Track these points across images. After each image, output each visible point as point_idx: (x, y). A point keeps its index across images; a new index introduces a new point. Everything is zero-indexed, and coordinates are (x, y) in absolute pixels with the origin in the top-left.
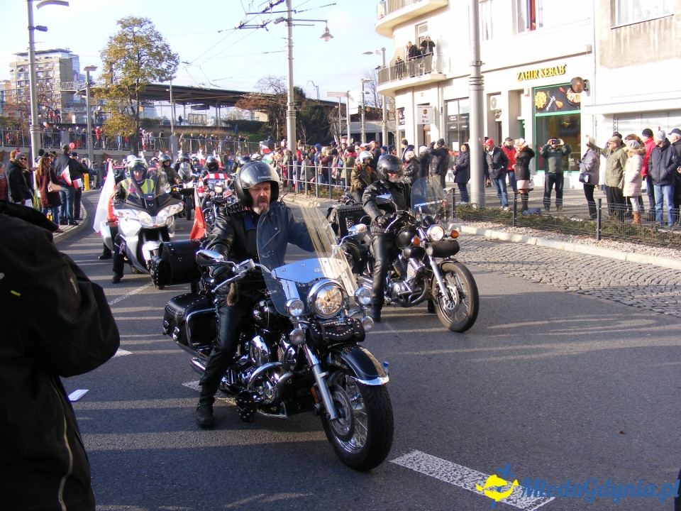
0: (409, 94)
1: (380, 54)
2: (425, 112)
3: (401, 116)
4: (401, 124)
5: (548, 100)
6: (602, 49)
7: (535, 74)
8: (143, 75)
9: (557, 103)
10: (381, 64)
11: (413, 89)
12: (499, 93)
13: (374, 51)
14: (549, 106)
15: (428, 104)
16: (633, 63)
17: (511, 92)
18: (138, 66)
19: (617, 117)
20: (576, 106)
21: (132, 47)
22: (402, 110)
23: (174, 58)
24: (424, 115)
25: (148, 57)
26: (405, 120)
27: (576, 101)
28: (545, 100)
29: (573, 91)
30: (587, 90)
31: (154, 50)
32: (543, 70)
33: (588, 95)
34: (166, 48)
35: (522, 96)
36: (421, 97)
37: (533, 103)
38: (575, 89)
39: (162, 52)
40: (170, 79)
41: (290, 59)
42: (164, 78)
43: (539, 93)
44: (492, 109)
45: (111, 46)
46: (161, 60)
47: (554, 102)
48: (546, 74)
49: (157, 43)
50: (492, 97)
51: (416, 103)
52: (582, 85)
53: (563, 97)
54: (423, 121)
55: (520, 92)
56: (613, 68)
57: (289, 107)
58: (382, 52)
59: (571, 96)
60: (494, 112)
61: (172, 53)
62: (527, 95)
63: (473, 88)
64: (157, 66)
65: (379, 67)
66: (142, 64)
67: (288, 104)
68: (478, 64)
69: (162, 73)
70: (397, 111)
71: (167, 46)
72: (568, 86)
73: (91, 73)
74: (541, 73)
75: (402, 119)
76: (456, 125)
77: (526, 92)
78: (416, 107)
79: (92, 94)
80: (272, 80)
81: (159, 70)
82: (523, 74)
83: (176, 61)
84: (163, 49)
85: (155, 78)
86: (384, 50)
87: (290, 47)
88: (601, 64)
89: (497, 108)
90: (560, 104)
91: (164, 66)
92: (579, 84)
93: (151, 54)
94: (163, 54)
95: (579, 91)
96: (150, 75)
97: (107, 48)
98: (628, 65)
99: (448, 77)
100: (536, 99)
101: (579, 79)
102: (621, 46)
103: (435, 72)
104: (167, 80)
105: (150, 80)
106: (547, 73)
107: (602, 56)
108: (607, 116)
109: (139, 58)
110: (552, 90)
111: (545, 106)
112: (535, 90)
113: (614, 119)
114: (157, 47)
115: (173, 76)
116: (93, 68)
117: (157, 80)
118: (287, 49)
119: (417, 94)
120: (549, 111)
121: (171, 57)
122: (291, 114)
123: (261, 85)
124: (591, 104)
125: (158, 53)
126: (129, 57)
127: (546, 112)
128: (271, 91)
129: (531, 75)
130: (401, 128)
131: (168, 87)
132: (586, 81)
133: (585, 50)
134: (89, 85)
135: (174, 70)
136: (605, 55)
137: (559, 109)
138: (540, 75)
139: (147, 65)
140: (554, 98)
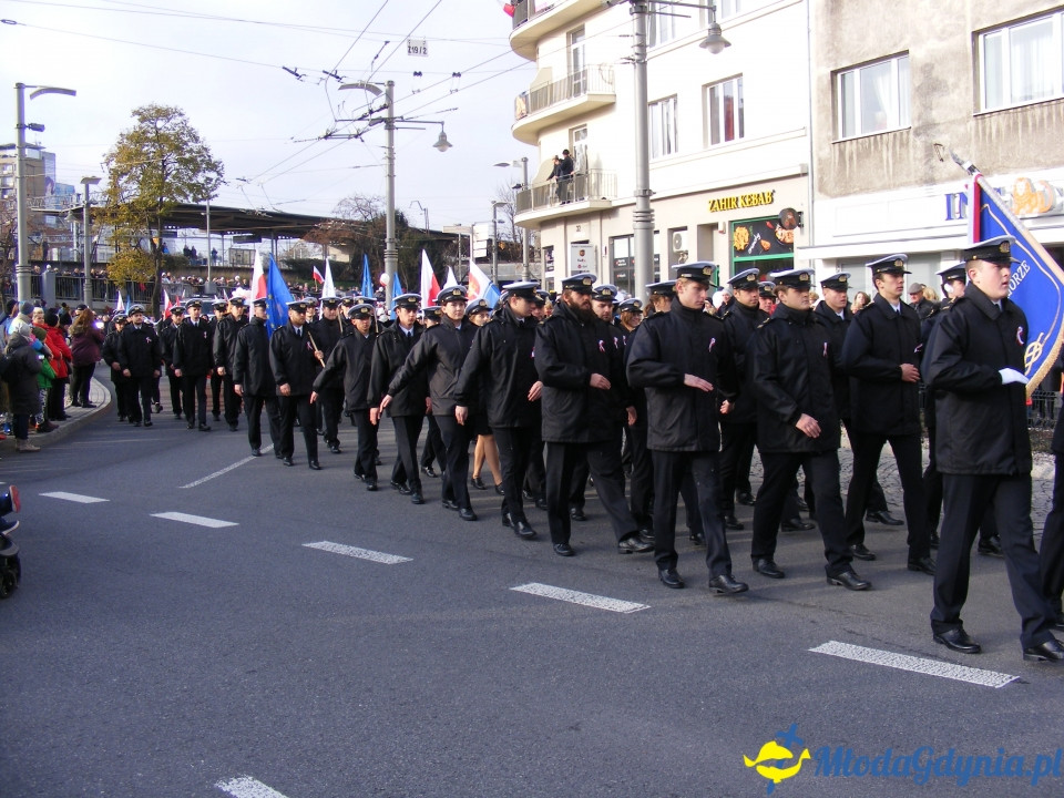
0: (560, 228)
1: (520, 166)
2: (582, 253)
3: (548, 259)
4: (548, 270)
5: (751, 239)
6: (821, 171)
7: (733, 203)
8: (169, 192)
9: (763, 242)
10: (522, 182)
11: (566, 219)
12: (685, 228)
13: (511, 163)
14: (752, 247)
15: (587, 242)
16: (863, 190)
17: (701, 227)
18: (163, 177)
19: (841, 262)
20: (789, 247)
21: (153, 149)
22: (550, 249)
23: (217, 167)
24: (581, 258)
25: (177, 165)
26: (555, 264)
27: (788, 241)
28: (747, 239)
29: (783, 227)
30: (801, 226)
31: (187, 156)
32: (743, 198)
33: (802, 232)
34: (205, 153)
35: (716, 232)
36: (576, 232)
37: (731, 242)
38: (786, 223)
39: (199, 159)
40: (209, 198)
41: (391, 176)
42: (200, 196)
43: (738, 230)
44: (675, 250)
45: (122, 148)
46: (196, 171)
47: (759, 241)
48: (747, 201)
49: (192, 145)
50: (675, 233)
51: (570, 240)
52: (794, 219)
53: (771, 236)
54: (580, 266)
55: (715, 226)
56: (836, 196)
57: (388, 245)
58: (522, 164)
59: (781, 233)
60: (678, 254)
61: (213, 160)
62: (722, 232)
63: (639, 225)
64: (190, 179)
65: (518, 186)
66: (168, 174)
67: (387, 240)
68: (646, 194)
69: (197, 189)
70: (543, 252)
71: (206, 149)
72: (776, 220)
73: (92, 187)
74: (740, 202)
75: (550, 262)
76: (626, 272)
77: (721, 228)
78: (569, 246)
79: (91, 218)
80: (360, 202)
81: (194, 185)
82: (716, 205)
83: (219, 174)
84: (199, 152)
85: (186, 197)
86: (525, 160)
87: (391, 159)
88: (820, 190)
89: (683, 248)
90: (766, 244)
91: (200, 179)
92: (790, 217)
93: (180, 161)
94: (200, 161)
95: (792, 227)
96: (180, 192)
97: (116, 150)
98: (855, 193)
99: (614, 204)
100: (735, 238)
101: (791, 210)
102: (845, 166)
103: (595, 198)
104: (204, 199)
105: (180, 199)
106: (750, 201)
107: (821, 180)
108: (828, 261)
109: (164, 167)
110: (756, 225)
111: (747, 248)
112: (735, 224)
113: (838, 266)
114: (191, 151)
115: (212, 194)
116: (95, 180)
117: (190, 199)
118: (386, 162)
119: (572, 228)
120: (753, 254)
121: (213, 166)
122: (391, 255)
123: (343, 209)
124: (807, 245)
125: (192, 160)
126: (149, 164)
127: (748, 255)
128: (358, 217)
129: (728, 204)
130: (548, 275)
131: (204, 208)
132: (800, 213)
133: (798, 171)
134: (88, 205)
135: (215, 186)
136: (825, 179)
137: (766, 252)
138: (740, 204)
139: (174, 177)
140: (758, 236)
